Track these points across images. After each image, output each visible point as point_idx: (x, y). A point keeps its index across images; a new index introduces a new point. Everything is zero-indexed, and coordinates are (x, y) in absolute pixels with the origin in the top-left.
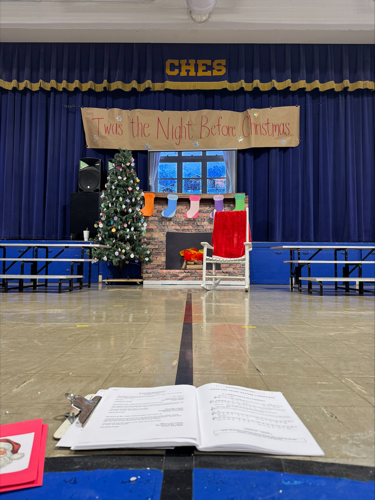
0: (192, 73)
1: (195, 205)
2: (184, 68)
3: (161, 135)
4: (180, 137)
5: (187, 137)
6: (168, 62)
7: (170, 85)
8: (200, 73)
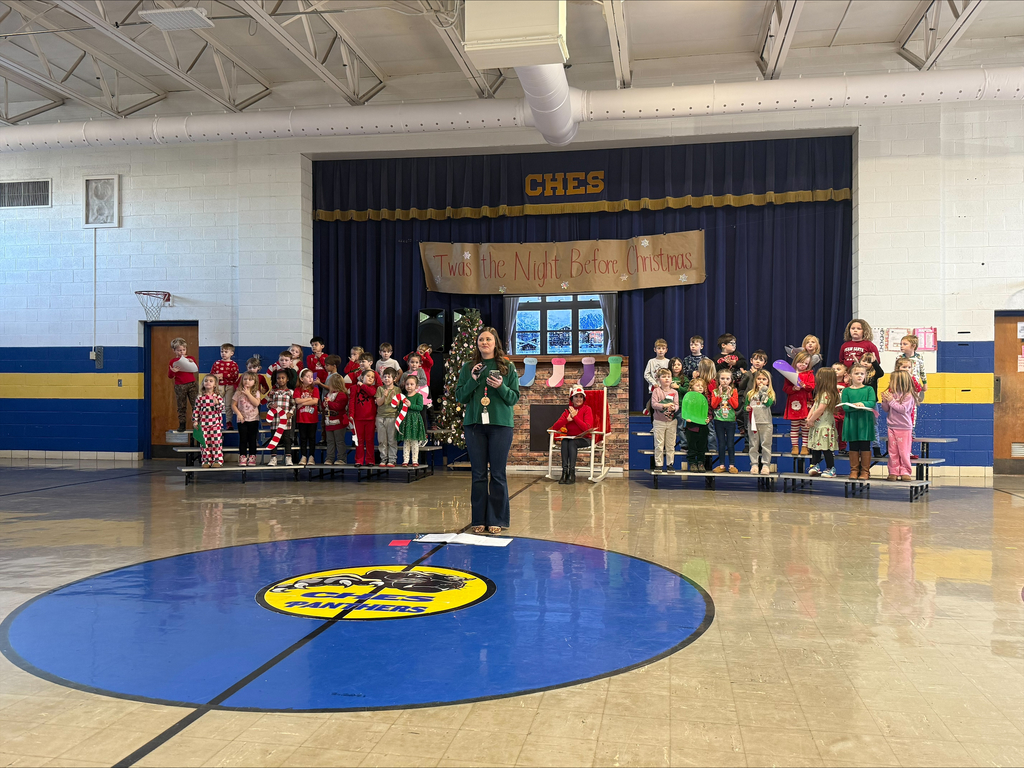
0: (560, 192)
1: (559, 371)
2: (549, 185)
3: (520, 273)
4: (544, 276)
5: (554, 276)
6: (528, 179)
7: (530, 209)
8: (571, 191)
